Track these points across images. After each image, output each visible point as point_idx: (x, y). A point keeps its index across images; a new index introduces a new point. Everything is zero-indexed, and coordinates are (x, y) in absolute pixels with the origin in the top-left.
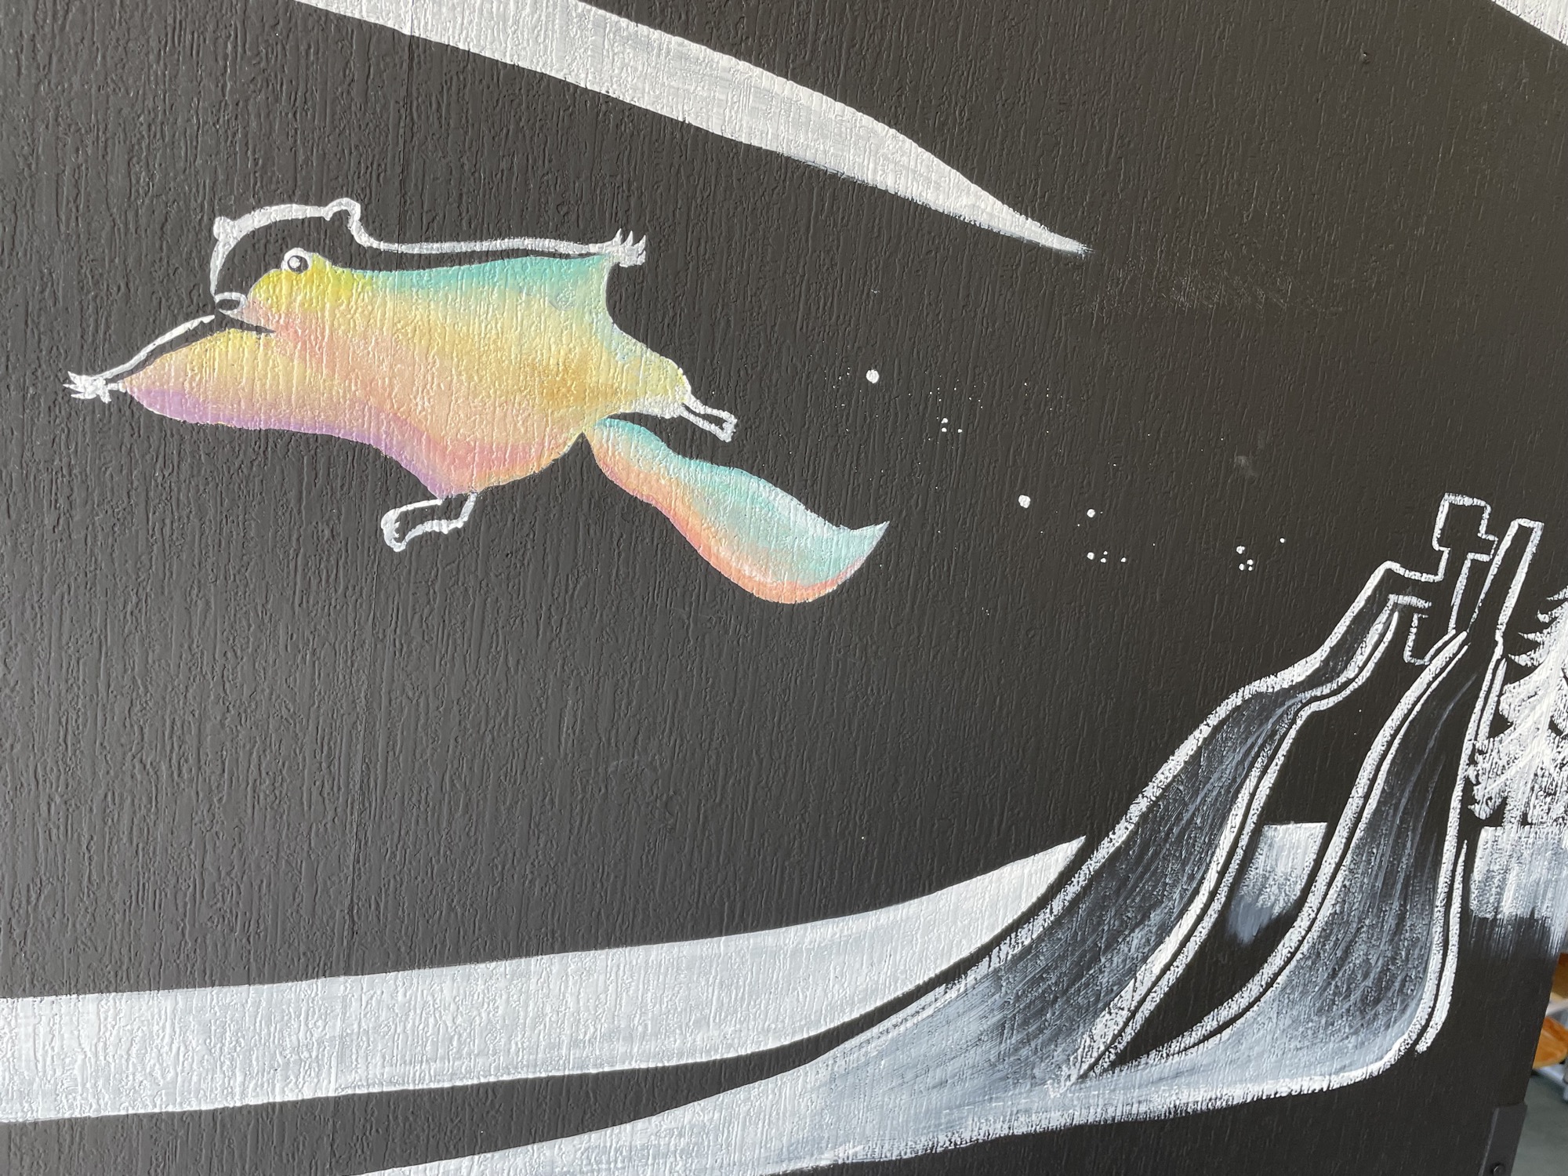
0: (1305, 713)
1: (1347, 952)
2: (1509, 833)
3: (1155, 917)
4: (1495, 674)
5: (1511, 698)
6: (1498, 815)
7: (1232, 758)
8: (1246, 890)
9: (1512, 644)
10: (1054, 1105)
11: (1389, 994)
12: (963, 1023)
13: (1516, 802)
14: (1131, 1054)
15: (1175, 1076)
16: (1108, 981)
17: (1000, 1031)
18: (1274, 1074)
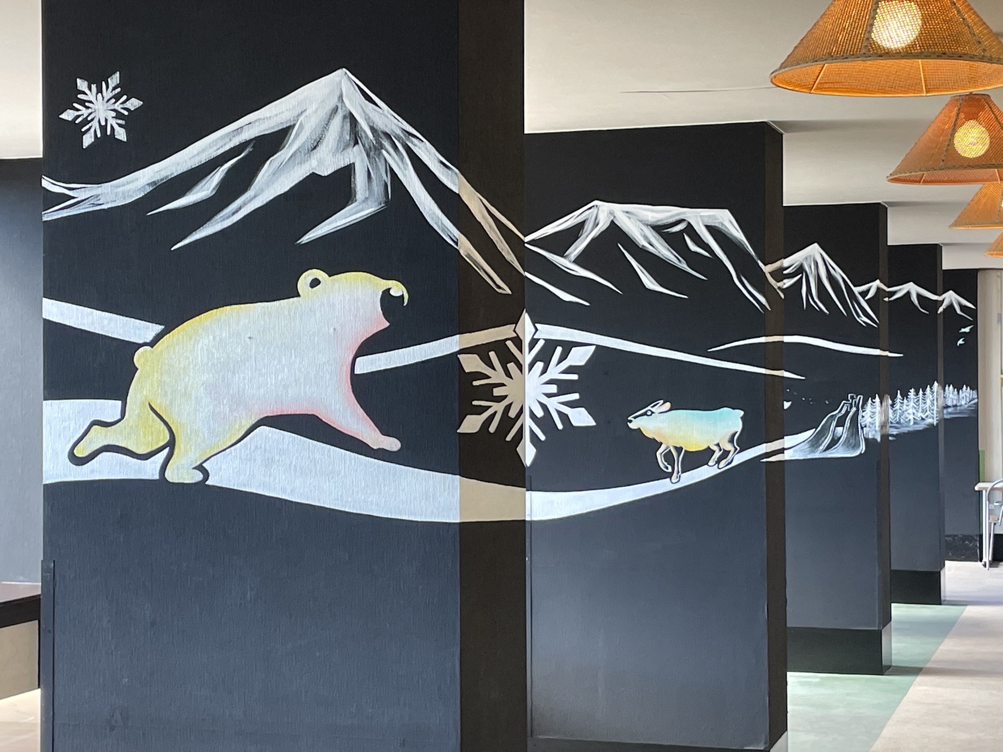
1: (849, 441)
2: (868, 429)
3: (825, 437)
4: (861, 412)
5: (864, 414)
6: (865, 426)
7: (830, 421)
8: (835, 435)
9: (862, 408)
10: (817, 455)
11: (856, 446)
12: (806, 446)
13: (868, 425)
14: (825, 450)
15: (831, 453)
16: (820, 442)
17: (809, 447)
18: (844, 453)
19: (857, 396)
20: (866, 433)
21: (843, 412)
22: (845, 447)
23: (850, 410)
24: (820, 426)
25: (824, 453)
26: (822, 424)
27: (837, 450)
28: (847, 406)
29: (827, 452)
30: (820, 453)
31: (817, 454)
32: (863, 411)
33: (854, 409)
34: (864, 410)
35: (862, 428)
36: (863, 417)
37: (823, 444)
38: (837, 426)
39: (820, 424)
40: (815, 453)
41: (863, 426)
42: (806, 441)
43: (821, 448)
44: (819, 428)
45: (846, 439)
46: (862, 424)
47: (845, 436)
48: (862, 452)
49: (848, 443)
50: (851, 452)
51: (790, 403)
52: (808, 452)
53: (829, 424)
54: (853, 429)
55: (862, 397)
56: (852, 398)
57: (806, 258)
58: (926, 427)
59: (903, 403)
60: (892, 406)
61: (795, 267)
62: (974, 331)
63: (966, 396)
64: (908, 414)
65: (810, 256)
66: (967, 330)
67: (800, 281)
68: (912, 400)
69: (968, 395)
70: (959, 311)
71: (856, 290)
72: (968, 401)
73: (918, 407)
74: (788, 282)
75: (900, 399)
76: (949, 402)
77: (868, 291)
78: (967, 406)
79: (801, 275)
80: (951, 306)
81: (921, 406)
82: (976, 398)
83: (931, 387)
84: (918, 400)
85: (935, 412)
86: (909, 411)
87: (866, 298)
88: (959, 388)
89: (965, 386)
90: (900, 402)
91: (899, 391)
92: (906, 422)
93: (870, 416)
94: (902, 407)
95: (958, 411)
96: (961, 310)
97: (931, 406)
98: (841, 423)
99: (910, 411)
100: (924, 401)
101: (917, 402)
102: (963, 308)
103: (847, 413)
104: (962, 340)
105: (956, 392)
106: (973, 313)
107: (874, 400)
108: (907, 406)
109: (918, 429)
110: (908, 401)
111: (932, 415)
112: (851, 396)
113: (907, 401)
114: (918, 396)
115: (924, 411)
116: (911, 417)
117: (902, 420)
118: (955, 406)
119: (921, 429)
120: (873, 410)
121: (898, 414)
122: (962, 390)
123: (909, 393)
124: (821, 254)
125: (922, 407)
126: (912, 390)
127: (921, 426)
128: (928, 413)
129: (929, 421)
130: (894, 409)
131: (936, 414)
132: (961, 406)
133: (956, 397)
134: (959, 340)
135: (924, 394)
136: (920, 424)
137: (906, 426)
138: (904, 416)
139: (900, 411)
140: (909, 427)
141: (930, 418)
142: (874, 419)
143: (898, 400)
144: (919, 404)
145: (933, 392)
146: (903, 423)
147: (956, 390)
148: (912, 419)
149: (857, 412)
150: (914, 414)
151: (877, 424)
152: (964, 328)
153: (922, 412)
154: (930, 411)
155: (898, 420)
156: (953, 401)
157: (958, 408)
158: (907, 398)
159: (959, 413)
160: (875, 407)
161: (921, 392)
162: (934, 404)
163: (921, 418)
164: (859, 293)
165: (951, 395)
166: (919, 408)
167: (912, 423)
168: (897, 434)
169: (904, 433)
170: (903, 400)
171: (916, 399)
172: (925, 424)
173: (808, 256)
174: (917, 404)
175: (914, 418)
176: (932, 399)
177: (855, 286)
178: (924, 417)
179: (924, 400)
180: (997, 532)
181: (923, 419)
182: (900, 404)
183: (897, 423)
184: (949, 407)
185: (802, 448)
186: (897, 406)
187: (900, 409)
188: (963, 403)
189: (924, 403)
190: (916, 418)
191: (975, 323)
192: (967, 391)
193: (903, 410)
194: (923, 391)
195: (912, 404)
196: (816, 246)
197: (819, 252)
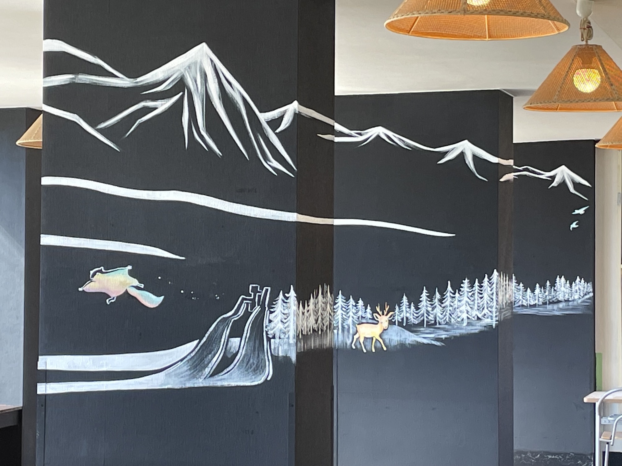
0: (233, 320)
1: (249, 360)
2: (277, 340)
3: (213, 353)
4: (267, 312)
5: (272, 317)
6: (274, 337)
7: (221, 328)
8: (228, 350)
9: (270, 308)
10: (200, 382)
11: (259, 368)
12: (184, 367)
13: (277, 335)
14: (212, 375)
15: (221, 380)
16: (206, 362)
17: (190, 369)
18: (240, 381)
19: (262, 289)
20: (275, 348)
21: (241, 313)
22: (242, 370)
23: (252, 309)
24: (207, 335)
25: (211, 379)
26: (208, 333)
27: (231, 374)
28: (247, 304)
29: (216, 377)
30: (205, 378)
31: (201, 380)
32: (271, 312)
33: (257, 309)
34: (272, 310)
35: (269, 339)
36: (270, 321)
37: (210, 365)
38: (231, 336)
39: (206, 333)
40: (197, 379)
41: (270, 336)
42: (184, 361)
43: (207, 370)
44: (204, 339)
45: (244, 357)
46: (269, 333)
47: (242, 352)
48: (269, 379)
49: (247, 364)
50: (251, 379)
51: (162, 297)
52: (188, 377)
53: (219, 331)
54: (255, 340)
55: (269, 288)
56: (255, 290)
57: (189, 67)
58: (483, 328)
59: (454, 297)
60: (441, 301)
61: (173, 81)
63: (579, 289)
64: (461, 312)
65: (195, 63)
66: (581, 211)
67: (179, 105)
68: (466, 294)
69: (582, 289)
70: (572, 189)
71: (264, 117)
72: (582, 295)
73: (472, 303)
74: (162, 105)
75: (451, 292)
76: (560, 295)
77: (281, 118)
78: (580, 301)
79: (181, 94)
80: (563, 184)
81: (476, 302)
82: (590, 292)
84: (474, 294)
85: (494, 310)
86: (461, 309)
87: (277, 131)
88: (571, 280)
89: (578, 277)
90: (450, 296)
92: (458, 322)
93: (282, 321)
96: (575, 188)
97: (489, 302)
98: (237, 330)
99: (463, 308)
100: (481, 296)
101: (472, 296)
103: (247, 314)
105: (568, 285)
107: (287, 295)
108: (459, 301)
109: (473, 332)
111: (491, 314)
112: (252, 287)
113: (459, 295)
114: (474, 289)
115: (480, 308)
116: (464, 316)
117: (452, 320)
118: (567, 301)
119: (477, 331)
120: (286, 311)
121: (448, 312)
122: (575, 283)
123: (462, 285)
124: (212, 61)
125: (478, 303)
126: (466, 281)
127: (477, 328)
128: (486, 311)
129: (487, 321)
130: (443, 305)
131: (496, 313)
132: (574, 300)
133: (568, 291)
135: (481, 287)
136: (475, 326)
137: (458, 328)
139: (451, 308)
142: (286, 325)
143: (448, 294)
144: (475, 299)
145: (491, 284)
146: (454, 324)
147: (568, 282)
148: (465, 318)
149: (262, 314)
150: (468, 312)
151: (292, 334)
152: (578, 209)
154: (487, 308)
155: (447, 320)
156: (565, 295)
157: (570, 303)
159: (572, 309)
160: (288, 305)
161: (477, 283)
162: (492, 299)
163: (476, 317)
164: (268, 123)
165: (563, 289)
166: (474, 305)
167: (465, 324)
170: (454, 294)
171: (471, 292)
173: (192, 63)
174: (472, 299)
175: (468, 318)
176: (491, 292)
177: (261, 111)
178: (480, 316)
179: (482, 294)
181: (479, 318)
182: (451, 300)
184: (559, 302)
185: (178, 371)
187: (451, 306)
188: (576, 297)
189: (481, 298)
191: (591, 203)
192: (581, 284)
194: (479, 282)
195: (465, 298)
196: (204, 46)
197: (208, 56)
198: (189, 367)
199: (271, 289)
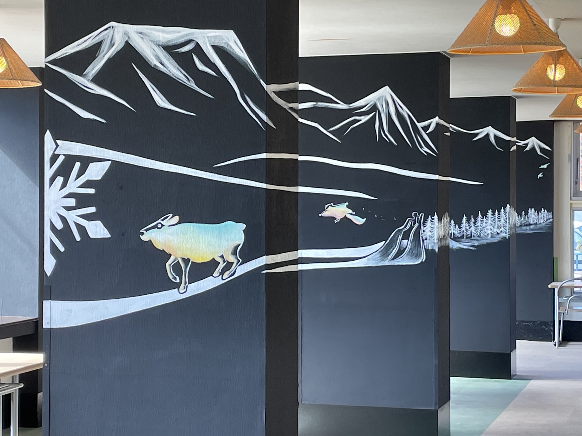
0: (403, 231)
1: (413, 252)
2: (428, 241)
3: (393, 248)
4: (422, 227)
5: (425, 229)
6: (426, 239)
7: (397, 235)
8: (401, 246)
9: (424, 224)
10: (386, 263)
11: (418, 256)
12: (377, 255)
13: (428, 238)
14: (393, 259)
15: (398, 262)
16: (389, 253)
17: (381, 256)
18: (408, 262)
19: (419, 214)
20: (426, 245)
21: (408, 227)
22: (409, 257)
23: (414, 225)
24: (389, 239)
25: (392, 261)
26: (390, 237)
27: (403, 258)
28: (412, 222)
29: (395, 260)
30: (389, 261)
31: (386, 262)
32: (424, 227)
33: (417, 224)
34: (425, 225)
35: (423, 241)
36: (424, 231)
37: (392, 254)
38: (403, 239)
39: (389, 237)
40: (385, 261)
41: (424, 239)
42: (378, 252)
43: (390, 257)
44: (388, 241)
45: (410, 250)
46: (423, 237)
47: (409, 247)
48: (423, 261)
49: (412, 254)
50: (414, 261)
51: (365, 219)
52: (379, 261)
53: (397, 236)
54: (416, 241)
55: (423, 214)
56: (415, 215)
57: (379, 99)
59: (483, 221)
61: (370, 106)
62: (551, 168)
63: (544, 216)
64: (487, 229)
65: (382, 97)
66: (545, 166)
67: (373, 119)
68: (490, 219)
70: (539, 152)
71: (420, 125)
72: (546, 220)
73: (494, 224)
74: (364, 118)
75: (481, 218)
76: (531, 221)
77: (429, 126)
78: (544, 224)
79: (374, 113)
80: (533, 148)
82: (551, 218)
83: (504, 209)
84: (495, 219)
85: (507, 228)
87: (427, 132)
89: (543, 209)
91: (480, 212)
92: (485, 236)
93: (430, 231)
94: (482, 224)
95: (538, 228)
96: (541, 152)
97: (504, 223)
98: (406, 236)
101: (493, 220)
102: (542, 150)
103: (411, 227)
104: (541, 174)
105: (536, 214)
106: (550, 154)
107: (433, 217)
108: (486, 223)
109: (494, 241)
110: (487, 219)
111: (505, 231)
112: (414, 214)
113: (485, 219)
114: (495, 216)
115: (499, 227)
117: (482, 234)
118: (536, 224)
119: (497, 241)
120: (433, 226)
121: (479, 229)
122: (541, 212)
123: (488, 213)
124: (391, 96)
125: (498, 224)
126: (490, 211)
127: (497, 239)
129: (503, 235)
131: (508, 230)
132: (540, 224)
133: (536, 218)
134: (539, 174)
135: (499, 214)
137: (485, 239)
138: (483, 231)
140: (487, 240)
141: (503, 233)
142: (432, 233)
144: (495, 222)
145: (505, 212)
147: (536, 212)
149: (419, 228)
151: (436, 237)
152: (543, 165)
153: (497, 228)
154: (503, 227)
156: (534, 220)
157: (538, 226)
158: (486, 217)
160: (433, 223)
161: (497, 212)
162: (506, 222)
163: (496, 233)
164: (422, 128)
165: (533, 216)
167: (489, 237)
168: (478, 245)
169: (483, 245)
170: (483, 219)
171: (493, 217)
172: (499, 238)
173: (380, 97)
176: (505, 218)
177: (418, 122)
179: (499, 219)
180: (566, 319)
181: (498, 233)
183: (478, 237)
184: (530, 224)
185: (374, 257)
186: (479, 224)
187: (481, 226)
188: (542, 221)
189: (499, 221)
190: (492, 232)
191: (551, 162)
192: (545, 213)
193: (483, 226)
195: (490, 222)
196: (387, 87)
197: (389, 93)
198: (380, 255)
199: (424, 215)
